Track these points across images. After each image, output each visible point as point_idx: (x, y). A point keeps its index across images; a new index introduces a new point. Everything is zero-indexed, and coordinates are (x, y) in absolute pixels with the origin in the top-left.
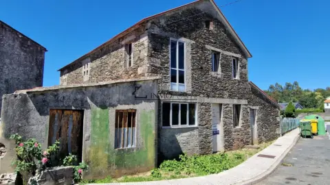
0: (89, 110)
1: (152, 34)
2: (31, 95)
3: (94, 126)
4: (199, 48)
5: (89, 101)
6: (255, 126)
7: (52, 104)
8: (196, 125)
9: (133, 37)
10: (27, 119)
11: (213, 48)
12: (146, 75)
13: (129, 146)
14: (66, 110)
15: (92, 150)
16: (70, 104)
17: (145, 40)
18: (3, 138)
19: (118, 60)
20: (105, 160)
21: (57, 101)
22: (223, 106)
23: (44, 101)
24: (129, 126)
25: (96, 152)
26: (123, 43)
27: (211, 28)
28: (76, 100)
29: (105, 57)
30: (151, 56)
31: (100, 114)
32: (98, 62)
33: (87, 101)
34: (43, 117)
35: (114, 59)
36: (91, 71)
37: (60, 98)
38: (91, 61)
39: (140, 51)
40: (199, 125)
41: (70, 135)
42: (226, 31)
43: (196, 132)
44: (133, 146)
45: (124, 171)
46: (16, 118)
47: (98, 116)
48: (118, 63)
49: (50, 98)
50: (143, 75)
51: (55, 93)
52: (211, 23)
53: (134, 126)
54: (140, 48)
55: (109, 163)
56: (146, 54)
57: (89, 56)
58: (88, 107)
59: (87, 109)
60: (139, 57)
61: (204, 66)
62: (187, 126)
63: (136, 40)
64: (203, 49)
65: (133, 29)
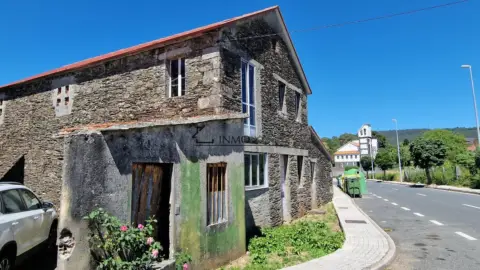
0: (179, 165)
1: (224, 50)
2: (106, 136)
3: (184, 190)
4: (267, 76)
5: (178, 149)
6: (314, 185)
7: (135, 154)
8: (266, 185)
9: (187, 50)
10: (102, 181)
11: (280, 79)
12: (217, 110)
13: (220, 221)
14: (150, 164)
15: (183, 231)
16: (157, 154)
17: (214, 57)
18: (70, 219)
19: (148, 84)
20: (197, 246)
21: (141, 147)
22: (289, 159)
23: (125, 149)
24: (219, 189)
25: (187, 234)
26: (163, 57)
27: (277, 50)
28: (163, 146)
29: (116, 76)
30: (223, 82)
31: (191, 172)
32: (97, 85)
33: (176, 149)
34: (124, 176)
35: (141, 82)
36: (77, 99)
37: (145, 143)
38: (79, 82)
39: (203, 73)
40: (270, 185)
41: (150, 207)
42: (289, 57)
43: (266, 196)
44: (224, 220)
45: (217, 261)
46: (88, 180)
47: (188, 173)
48: (148, 88)
49: (132, 143)
50: (210, 111)
51: (138, 135)
52: (277, 44)
53: (224, 189)
54: (202, 69)
55: (202, 249)
56: (216, 79)
57: (73, 74)
58: (178, 160)
59: (176, 162)
60: (200, 83)
61: (272, 101)
62: (258, 186)
63: (192, 55)
64: (271, 77)
65: (189, 38)
